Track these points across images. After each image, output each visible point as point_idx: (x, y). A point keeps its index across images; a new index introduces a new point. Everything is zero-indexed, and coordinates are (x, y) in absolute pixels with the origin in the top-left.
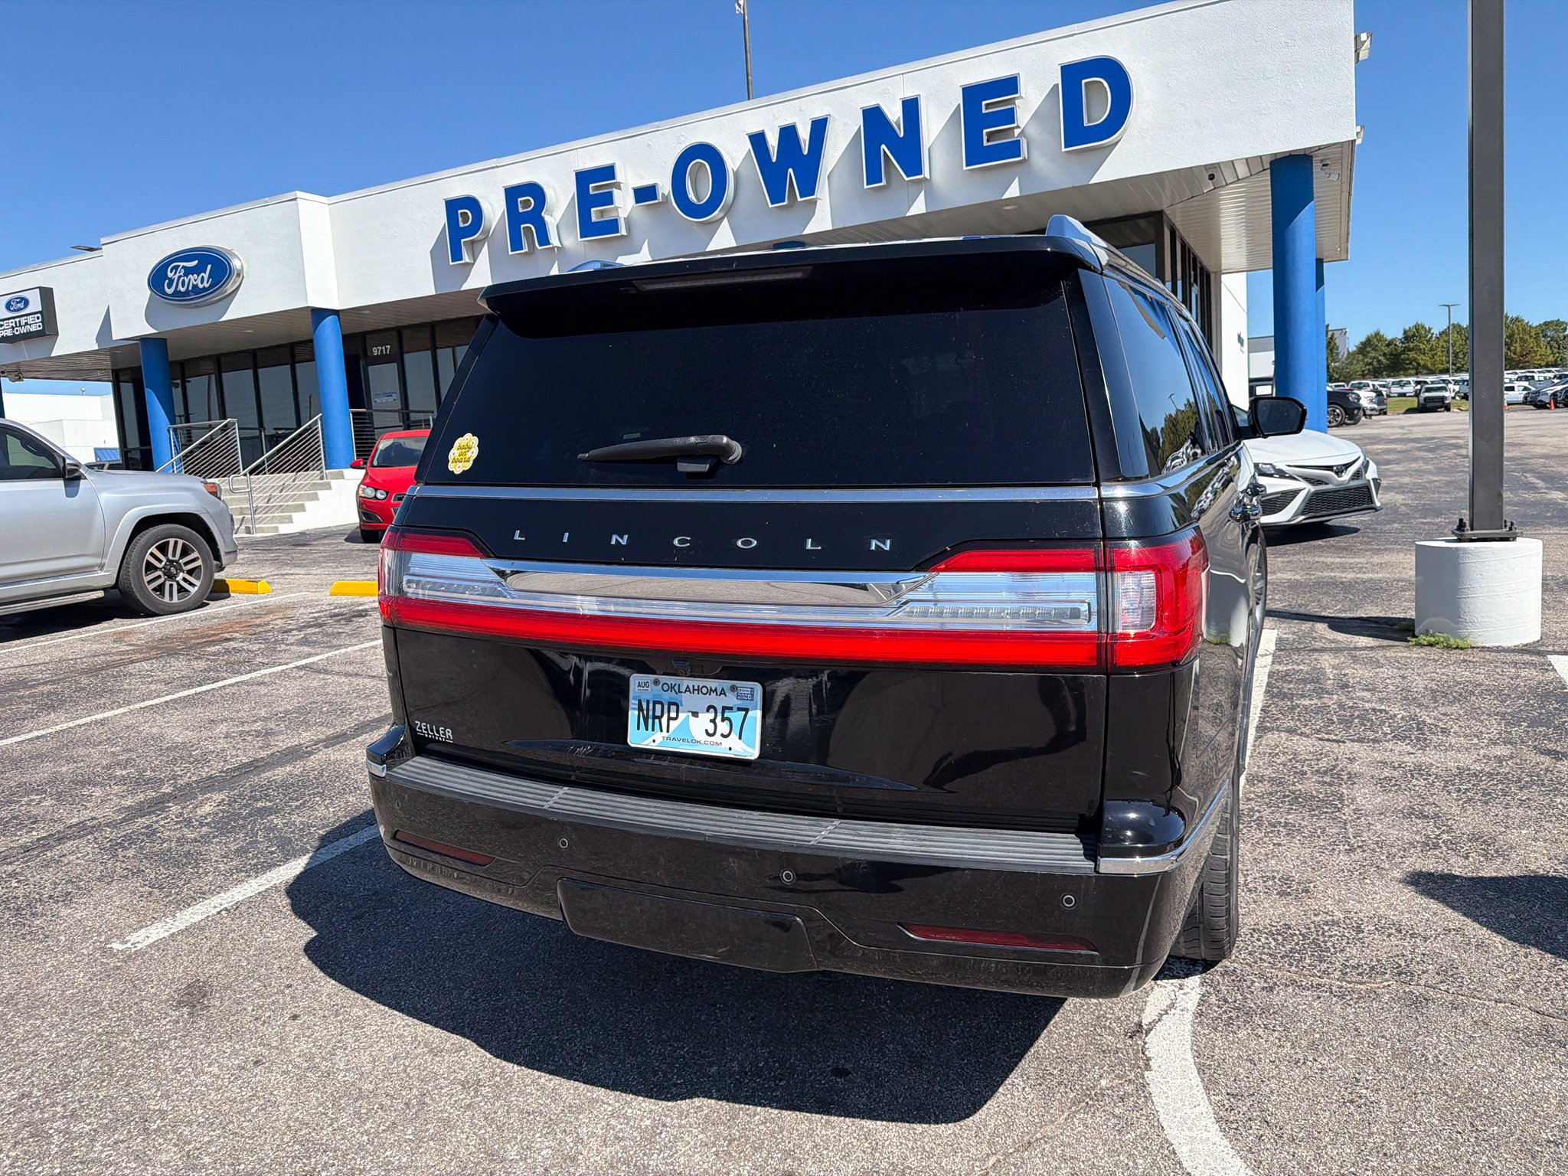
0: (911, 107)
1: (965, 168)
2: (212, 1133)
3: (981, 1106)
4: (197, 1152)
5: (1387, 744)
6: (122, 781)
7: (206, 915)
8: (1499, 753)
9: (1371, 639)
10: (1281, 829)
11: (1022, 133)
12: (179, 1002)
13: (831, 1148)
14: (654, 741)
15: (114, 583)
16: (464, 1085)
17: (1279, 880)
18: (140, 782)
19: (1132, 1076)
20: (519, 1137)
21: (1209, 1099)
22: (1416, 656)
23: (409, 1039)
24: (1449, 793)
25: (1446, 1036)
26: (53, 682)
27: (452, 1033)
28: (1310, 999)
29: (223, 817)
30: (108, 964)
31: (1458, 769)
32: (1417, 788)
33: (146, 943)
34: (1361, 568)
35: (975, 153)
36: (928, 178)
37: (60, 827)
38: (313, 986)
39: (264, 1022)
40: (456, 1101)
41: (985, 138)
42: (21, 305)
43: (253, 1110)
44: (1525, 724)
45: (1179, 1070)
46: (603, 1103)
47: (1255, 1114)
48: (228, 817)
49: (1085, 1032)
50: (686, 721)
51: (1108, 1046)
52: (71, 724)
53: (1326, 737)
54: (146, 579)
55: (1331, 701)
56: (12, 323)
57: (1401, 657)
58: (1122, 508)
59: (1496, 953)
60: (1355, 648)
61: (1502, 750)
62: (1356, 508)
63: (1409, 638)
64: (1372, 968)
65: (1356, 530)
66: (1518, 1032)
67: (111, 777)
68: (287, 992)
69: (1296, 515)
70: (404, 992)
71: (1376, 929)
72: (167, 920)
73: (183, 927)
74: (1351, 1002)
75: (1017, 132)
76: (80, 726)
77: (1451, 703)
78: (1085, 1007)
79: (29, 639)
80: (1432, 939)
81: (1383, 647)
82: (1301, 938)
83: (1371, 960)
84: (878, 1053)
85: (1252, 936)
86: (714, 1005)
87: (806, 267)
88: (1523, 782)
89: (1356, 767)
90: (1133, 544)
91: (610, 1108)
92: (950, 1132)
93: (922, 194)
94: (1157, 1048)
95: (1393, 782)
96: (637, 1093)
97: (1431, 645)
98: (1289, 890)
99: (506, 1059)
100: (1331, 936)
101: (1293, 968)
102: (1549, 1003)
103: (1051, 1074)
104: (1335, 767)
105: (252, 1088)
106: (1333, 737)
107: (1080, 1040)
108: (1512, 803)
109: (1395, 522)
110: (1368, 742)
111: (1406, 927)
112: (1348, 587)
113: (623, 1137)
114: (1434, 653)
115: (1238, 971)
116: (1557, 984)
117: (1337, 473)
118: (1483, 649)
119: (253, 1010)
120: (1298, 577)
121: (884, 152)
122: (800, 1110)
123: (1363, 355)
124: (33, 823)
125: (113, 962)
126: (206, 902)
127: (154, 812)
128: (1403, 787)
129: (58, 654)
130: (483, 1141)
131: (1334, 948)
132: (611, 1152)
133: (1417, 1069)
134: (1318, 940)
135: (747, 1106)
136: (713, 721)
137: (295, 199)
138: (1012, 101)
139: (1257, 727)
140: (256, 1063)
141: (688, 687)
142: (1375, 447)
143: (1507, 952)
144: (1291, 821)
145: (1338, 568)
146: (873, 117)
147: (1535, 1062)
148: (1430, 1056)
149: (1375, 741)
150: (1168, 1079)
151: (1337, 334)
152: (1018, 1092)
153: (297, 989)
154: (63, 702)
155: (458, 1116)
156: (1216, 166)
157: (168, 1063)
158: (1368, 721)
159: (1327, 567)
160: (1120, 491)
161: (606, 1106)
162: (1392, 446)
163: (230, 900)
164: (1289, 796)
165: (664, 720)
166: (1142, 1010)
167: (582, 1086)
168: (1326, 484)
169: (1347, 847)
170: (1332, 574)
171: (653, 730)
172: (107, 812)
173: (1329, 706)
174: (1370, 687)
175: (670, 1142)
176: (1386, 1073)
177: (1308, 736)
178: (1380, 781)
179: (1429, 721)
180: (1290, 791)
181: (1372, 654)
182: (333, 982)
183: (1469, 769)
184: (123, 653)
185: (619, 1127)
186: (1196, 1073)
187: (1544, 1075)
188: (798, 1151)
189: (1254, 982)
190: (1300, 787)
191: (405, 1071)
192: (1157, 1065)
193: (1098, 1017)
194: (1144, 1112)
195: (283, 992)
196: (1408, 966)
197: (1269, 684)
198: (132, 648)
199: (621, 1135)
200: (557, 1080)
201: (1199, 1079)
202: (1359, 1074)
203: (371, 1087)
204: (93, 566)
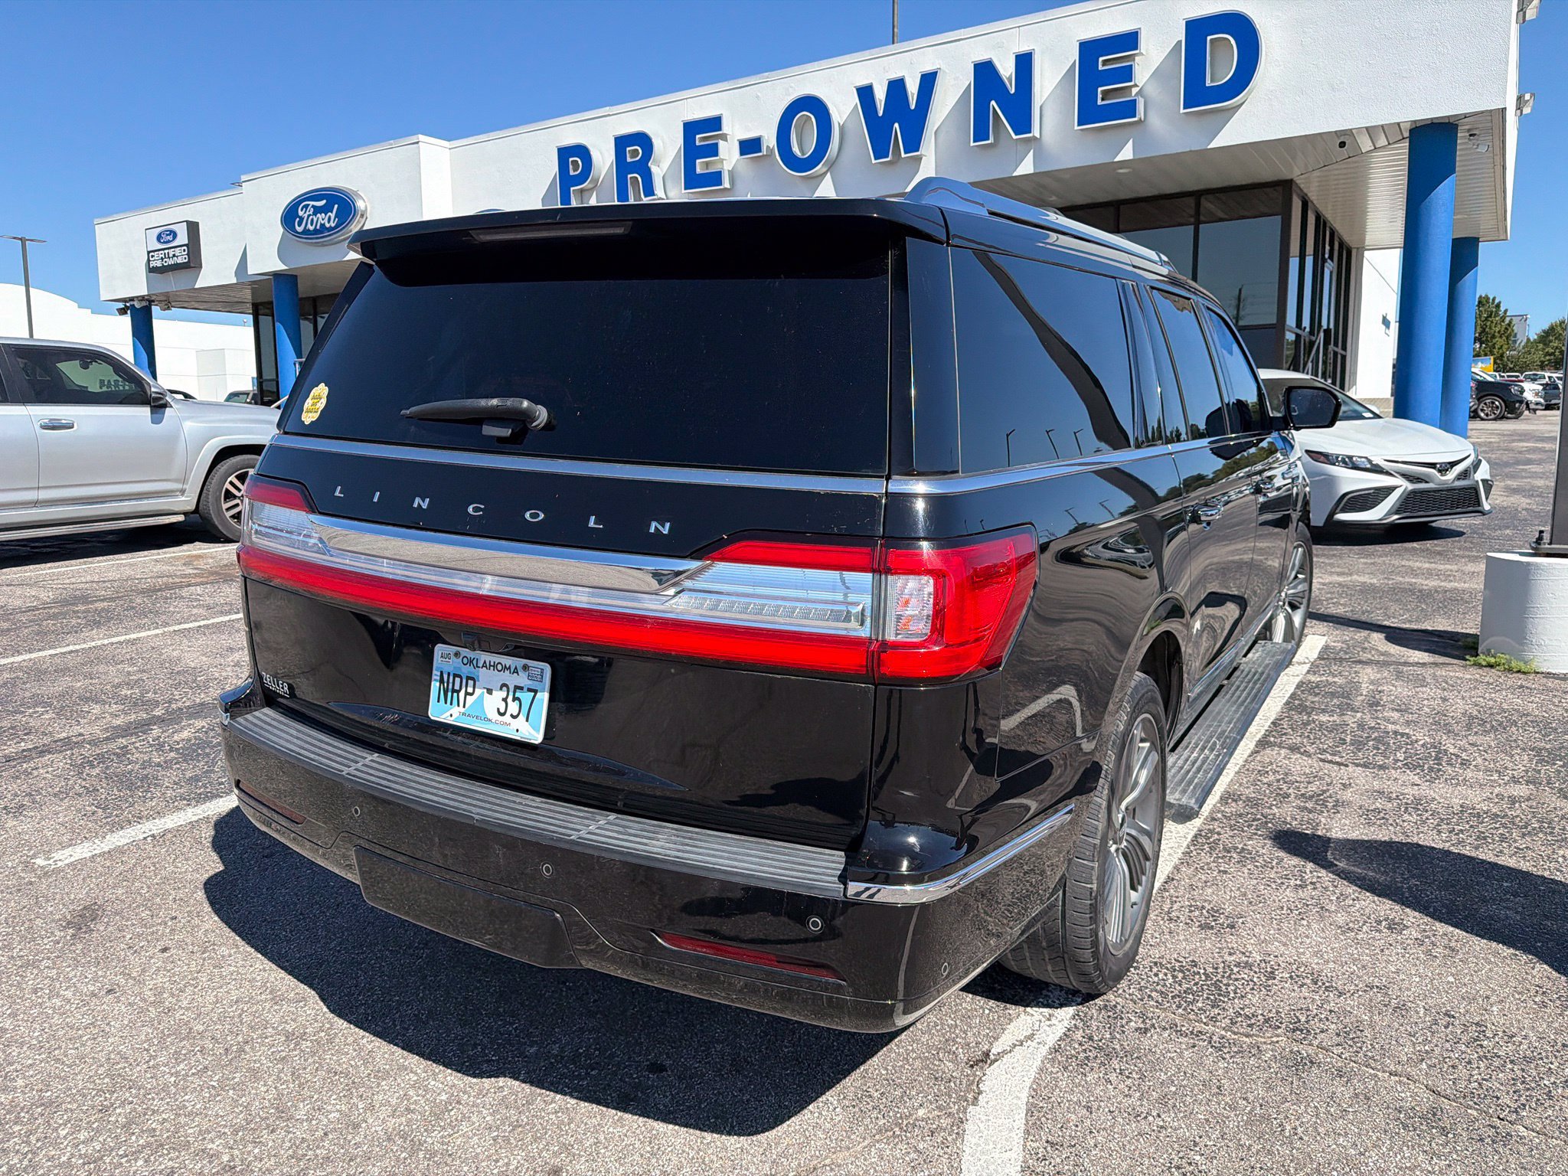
0: (1024, 62)
1: (1076, 128)
2: (37, 1057)
3: (782, 1122)
4: (15, 1074)
5: (1393, 772)
6: (123, 700)
7: (132, 840)
8: (1516, 794)
9: (1427, 654)
10: (1235, 855)
11: (1139, 93)
12: (68, 923)
13: (610, 1148)
14: (451, 715)
15: (194, 507)
16: (289, 1036)
17: (1207, 912)
18: (137, 703)
19: (954, 1110)
20: (316, 1097)
21: (1025, 1146)
22: (1468, 677)
23: (259, 984)
24: (1439, 832)
25: (1316, 1107)
26: (111, 599)
27: (302, 982)
28: (1184, 1046)
29: (194, 744)
30: (24, 879)
31: (1461, 806)
32: (1406, 824)
33: (67, 862)
34: (1449, 576)
35: (1089, 112)
36: (1038, 137)
37: (47, 740)
38: (196, 921)
39: (135, 952)
40: (273, 1052)
41: (1100, 96)
42: (170, 238)
43: (84, 1039)
44: (1561, 763)
45: (1007, 1108)
46: (412, 1072)
47: (1066, 1167)
48: (198, 744)
49: (927, 1054)
50: (481, 696)
51: (944, 1072)
52: (106, 642)
53: (1330, 758)
54: (225, 506)
55: (1351, 719)
56: (161, 254)
57: (1451, 677)
58: (920, 506)
59: (1414, 1019)
60: (1406, 664)
61: (1521, 790)
62: (1459, 510)
63: (1467, 657)
64: (1267, 1021)
65: (1460, 534)
66: (1400, 1112)
67: (115, 695)
68: (170, 923)
69: (1389, 513)
70: (276, 936)
71: (1291, 977)
72: (96, 841)
73: (106, 849)
74: (1227, 1056)
75: (1134, 91)
76: (112, 644)
77: (1486, 732)
78: (938, 1028)
79: (111, 557)
80: (1348, 995)
81: (1436, 664)
82: (1203, 978)
83: (1270, 1011)
84: (703, 1051)
85: (1151, 971)
86: (564, 983)
87: (628, 223)
88: (1529, 828)
89: (1348, 795)
90: (925, 546)
91: (415, 1078)
92: (738, 1146)
93: (1031, 153)
94: (994, 1081)
95: (1382, 815)
96: (447, 1065)
97: (1491, 666)
98: (1213, 924)
99: (340, 1016)
100: (1237, 980)
101: (1180, 1010)
102: (1451, 1083)
103: (870, 1096)
104: (1324, 792)
105: (94, 1017)
106: (1338, 759)
107: (917, 1063)
108: (1506, 851)
109: (1508, 527)
110: (1374, 768)
111: (1325, 979)
112: (1424, 595)
113: (414, 1109)
114: (1490, 675)
115: (1119, 1007)
116: (1469, 1063)
117: (1440, 471)
118: (1548, 675)
119: (131, 939)
120: (1375, 581)
121: (994, 108)
122: (599, 1103)
123: (1545, 345)
124: (25, 734)
125: (29, 877)
126: (139, 826)
127: (136, 734)
128: (1391, 821)
129: (129, 572)
130: (280, 1096)
131: (1235, 993)
132: (395, 1124)
133: (1266, 1140)
134: (1221, 982)
135: (548, 1093)
136: (505, 700)
137: (417, 143)
138: (1131, 58)
139: (1259, 741)
140: (109, 992)
141: (485, 662)
142: (1521, 444)
143: (1427, 1019)
144: (1250, 848)
145: (1423, 574)
146: (985, 72)
147: (1405, 1148)
148: (1288, 1128)
149: (1382, 767)
150: (991, 1118)
151: (1515, 321)
152: (828, 1111)
153: (180, 922)
154: (110, 619)
155: (268, 1068)
156: (1349, 133)
157: (31, 982)
158: (1384, 745)
159: (1413, 572)
160: (920, 487)
161: (411, 1075)
162: (1539, 445)
163: (161, 826)
164: (1259, 819)
165: (462, 694)
166: (996, 1039)
167: (398, 1051)
168: (1427, 482)
169: (1298, 882)
170: (1414, 580)
171: (451, 704)
172: (96, 730)
173: (1348, 725)
174: (1403, 707)
175: (456, 1120)
176: (1231, 1140)
177: (1310, 756)
179: (1451, 751)
180: (1262, 815)
181: (1420, 671)
182: (216, 918)
183: (1474, 809)
184: (185, 576)
185: (415, 1098)
186: (1024, 1115)
187: (1408, 1165)
188: (576, 1146)
189: (1131, 1020)
190: (1276, 810)
191: (240, 1015)
192: (986, 1100)
193: (947, 1040)
194: (949, 1151)
195: (166, 924)
196: (1307, 1022)
197: (1293, 696)
198: (195, 571)
199: (412, 1107)
200: (378, 1042)
201: (1024, 1121)
202: (1200, 1137)
203: (201, 1028)
204: (172, 491)
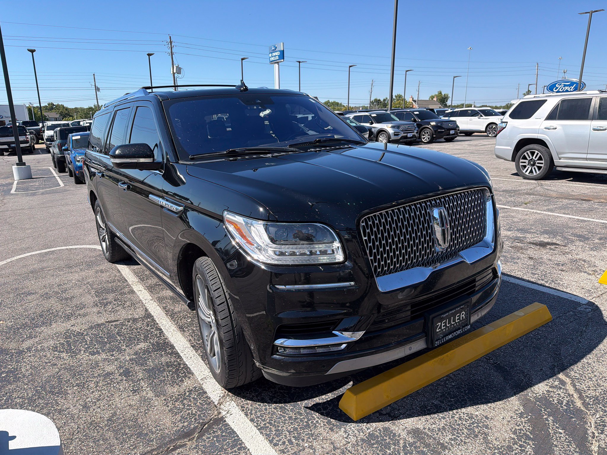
178: (84, 306)
